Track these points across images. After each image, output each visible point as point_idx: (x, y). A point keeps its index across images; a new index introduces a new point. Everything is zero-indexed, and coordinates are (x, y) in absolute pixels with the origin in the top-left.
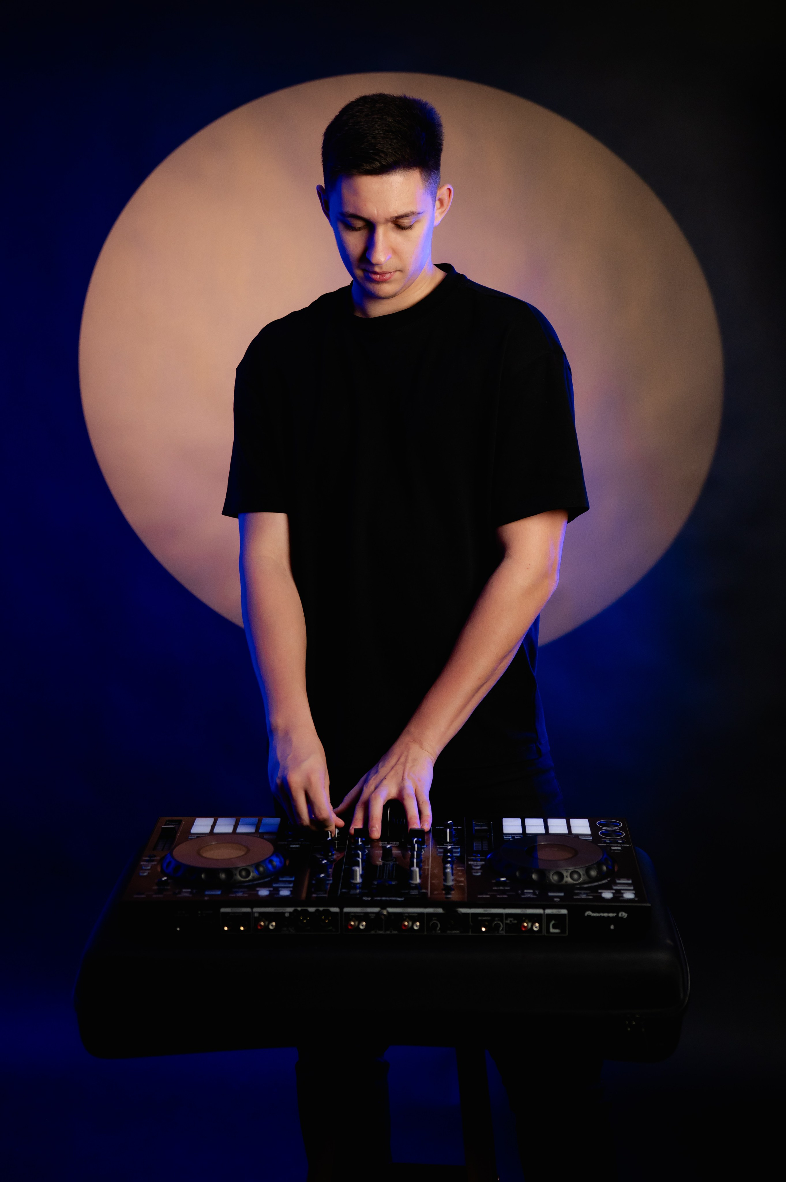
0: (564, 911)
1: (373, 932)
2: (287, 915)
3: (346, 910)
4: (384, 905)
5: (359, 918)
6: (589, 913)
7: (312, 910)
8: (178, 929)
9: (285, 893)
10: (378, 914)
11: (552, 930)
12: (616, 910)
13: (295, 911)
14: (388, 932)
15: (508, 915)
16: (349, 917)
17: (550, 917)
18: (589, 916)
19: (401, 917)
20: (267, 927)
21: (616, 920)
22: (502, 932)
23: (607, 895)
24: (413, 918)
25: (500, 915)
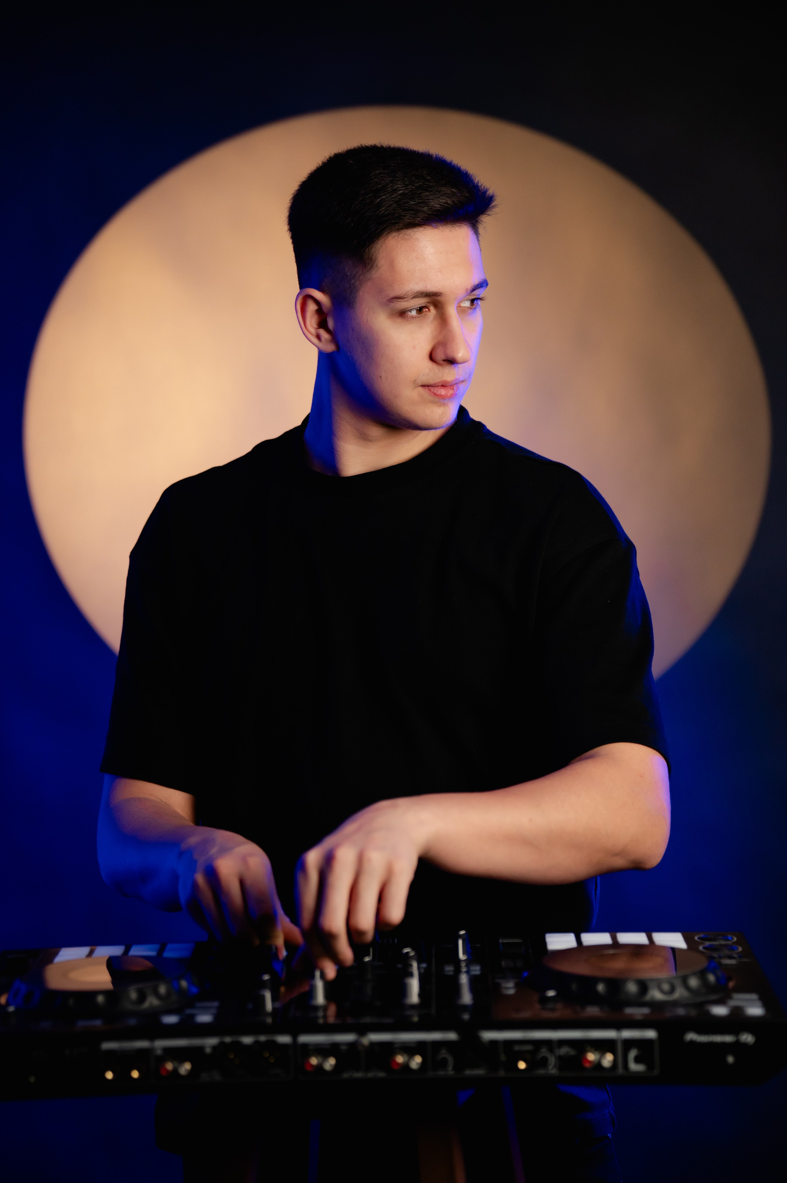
0: (651, 1034)
1: (346, 1075)
2: (208, 1050)
3: (304, 1039)
4: (362, 1031)
5: (324, 1051)
6: (691, 1036)
7: (247, 1040)
8: (32, 1080)
9: (205, 1018)
10: (352, 1046)
11: (634, 1067)
12: (736, 1032)
13: (222, 1044)
14: (370, 1075)
15: (562, 1043)
16: (308, 1050)
17: (629, 1044)
18: (692, 1042)
19: (390, 1048)
20: (175, 1071)
21: (737, 1047)
22: (552, 1070)
23: (720, 1011)
24: (410, 1049)
25: (548, 1043)
